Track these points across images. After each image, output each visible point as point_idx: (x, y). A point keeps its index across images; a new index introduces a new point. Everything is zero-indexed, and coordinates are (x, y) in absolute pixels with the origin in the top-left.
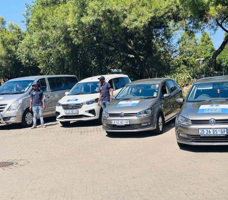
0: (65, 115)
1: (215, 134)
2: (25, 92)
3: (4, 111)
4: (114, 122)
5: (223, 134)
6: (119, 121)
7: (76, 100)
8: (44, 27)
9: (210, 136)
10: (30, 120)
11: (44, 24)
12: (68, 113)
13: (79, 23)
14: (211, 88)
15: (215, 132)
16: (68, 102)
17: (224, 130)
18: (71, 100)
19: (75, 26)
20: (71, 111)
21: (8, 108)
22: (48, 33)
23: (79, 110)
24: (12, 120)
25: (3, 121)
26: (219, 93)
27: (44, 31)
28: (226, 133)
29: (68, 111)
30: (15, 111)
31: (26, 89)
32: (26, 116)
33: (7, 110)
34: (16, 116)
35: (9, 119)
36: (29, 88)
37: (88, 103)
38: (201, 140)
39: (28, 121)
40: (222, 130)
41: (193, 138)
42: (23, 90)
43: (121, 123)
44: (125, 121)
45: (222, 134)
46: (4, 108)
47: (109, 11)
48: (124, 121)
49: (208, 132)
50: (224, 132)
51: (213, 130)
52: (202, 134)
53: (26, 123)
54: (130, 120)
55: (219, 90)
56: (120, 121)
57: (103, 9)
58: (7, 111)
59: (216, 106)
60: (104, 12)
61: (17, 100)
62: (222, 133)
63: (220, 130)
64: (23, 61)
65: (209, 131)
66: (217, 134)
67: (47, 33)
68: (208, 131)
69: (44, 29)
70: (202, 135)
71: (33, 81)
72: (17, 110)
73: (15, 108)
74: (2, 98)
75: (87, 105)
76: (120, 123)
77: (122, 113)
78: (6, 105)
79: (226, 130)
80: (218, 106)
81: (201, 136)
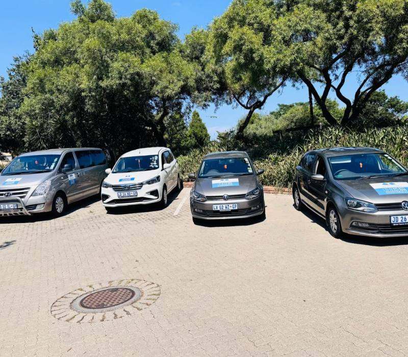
0: (118, 198)
2: (52, 170)
3: (26, 198)
4: (215, 207)
7: (133, 179)
8: (47, 90)
9: (405, 224)
10: (61, 206)
11: (48, 86)
12: (122, 195)
13: (97, 87)
18: (125, 179)
19: (90, 90)
20: (126, 193)
21: (33, 193)
22: (53, 97)
23: (138, 191)
24: (39, 209)
25: (25, 210)
27: (48, 95)
29: (122, 193)
30: (42, 196)
31: (52, 167)
32: (57, 202)
33: (31, 195)
34: (44, 203)
35: (35, 208)
36: (55, 166)
37: (149, 182)
39: (58, 209)
41: (381, 227)
42: (48, 168)
43: (226, 208)
44: (232, 205)
46: (26, 192)
47: (138, 74)
48: (230, 205)
52: (395, 222)
53: (57, 212)
54: (238, 203)
56: (224, 205)
57: (131, 71)
58: (30, 197)
61: (44, 182)
67: (51, 97)
68: (404, 218)
71: (59, 156)
72: (45, 195)
73: (42, 192)
74: (21, 179)
75: (147, 185)
76: (224, 208)
78: (29, 188)
81: (394, 225)
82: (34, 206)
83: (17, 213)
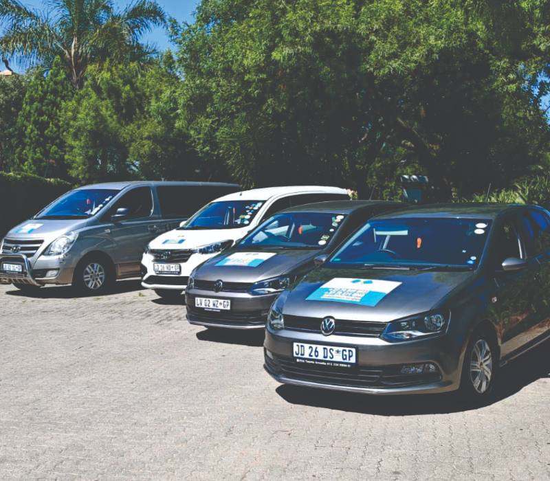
0: (154, 274)
1: (328, 359)
2: (91, 216)
3: (35, 256)
4: (199, 302)
5: (347, 361)
6: (210, 299)
7: (181, 242)
9: (316, 363)
10: (97, 279)
12: (160, 269)
14: (405, 233)
15: (329, 355)
16: (179, 245)
17: (350, 351)
18: (173, 240)
20: (165, 266)
21: (45, 250)
23: (183, 265)
24: (49, 277)
25: (30, 277)
26: (419, 246)
28: (353, 360)
29: (160, 265)
30: (57, 257)
31: (95, 210)
32: (87, 270)
33: (42, 254)
34: (59, 269)
35: (45, 275)
36: (101, 208)
37: (204, 251)
38: (300, 371)
39: (90, 283)
40: (345, 350)
41: (283, 363)
42: (90, 211)
43: (214, 305)
44: (222, 301)
45: (345, 361)
46: (37, 248)
48: (220, 301)
49: (313, 354)
50: (350, 357)
51: (324, 348)
52: (299, 356)
53: (87, 287)
54: (232, 299)
55: (419, 240)
56: (212, 300)
58: (40, 255)
59: (365, 283)
60: (318, 36)
61: (68, 234)
62: (344, 359)
63: (341, 349)
64: (198, 148)
65: (316, 351)
66: (333, 360)
68: (314, 350)
69: (205, 76)
70: (300, 358)
72: (61, 256)
73: (59, 251)
76: (211, 306)
77: (218, 281)
78: (41, 242)
79: (354, 350)
80: (371, 282)
81: (298, 360)
82: (44, 272)
83: (22, 279)
